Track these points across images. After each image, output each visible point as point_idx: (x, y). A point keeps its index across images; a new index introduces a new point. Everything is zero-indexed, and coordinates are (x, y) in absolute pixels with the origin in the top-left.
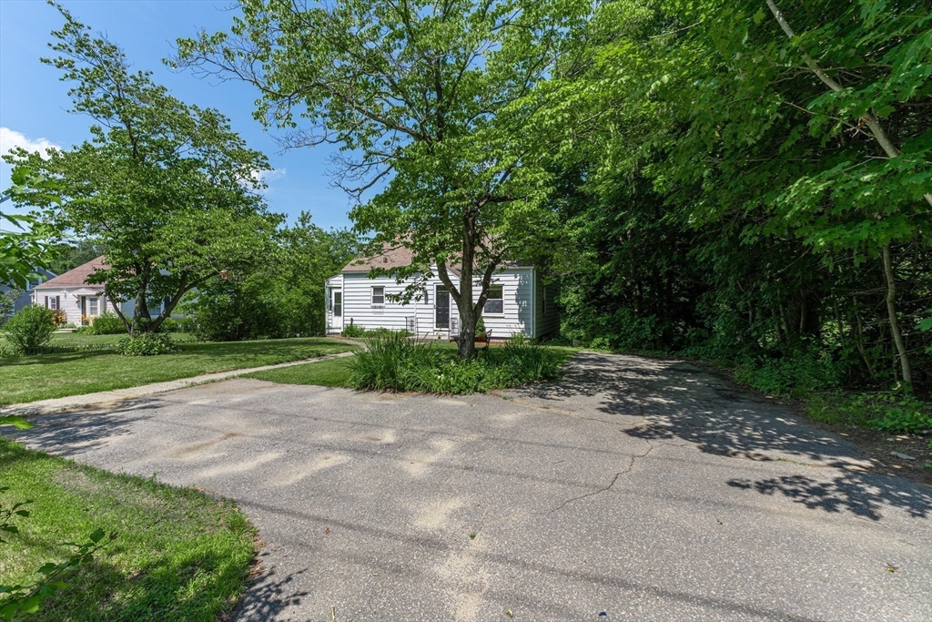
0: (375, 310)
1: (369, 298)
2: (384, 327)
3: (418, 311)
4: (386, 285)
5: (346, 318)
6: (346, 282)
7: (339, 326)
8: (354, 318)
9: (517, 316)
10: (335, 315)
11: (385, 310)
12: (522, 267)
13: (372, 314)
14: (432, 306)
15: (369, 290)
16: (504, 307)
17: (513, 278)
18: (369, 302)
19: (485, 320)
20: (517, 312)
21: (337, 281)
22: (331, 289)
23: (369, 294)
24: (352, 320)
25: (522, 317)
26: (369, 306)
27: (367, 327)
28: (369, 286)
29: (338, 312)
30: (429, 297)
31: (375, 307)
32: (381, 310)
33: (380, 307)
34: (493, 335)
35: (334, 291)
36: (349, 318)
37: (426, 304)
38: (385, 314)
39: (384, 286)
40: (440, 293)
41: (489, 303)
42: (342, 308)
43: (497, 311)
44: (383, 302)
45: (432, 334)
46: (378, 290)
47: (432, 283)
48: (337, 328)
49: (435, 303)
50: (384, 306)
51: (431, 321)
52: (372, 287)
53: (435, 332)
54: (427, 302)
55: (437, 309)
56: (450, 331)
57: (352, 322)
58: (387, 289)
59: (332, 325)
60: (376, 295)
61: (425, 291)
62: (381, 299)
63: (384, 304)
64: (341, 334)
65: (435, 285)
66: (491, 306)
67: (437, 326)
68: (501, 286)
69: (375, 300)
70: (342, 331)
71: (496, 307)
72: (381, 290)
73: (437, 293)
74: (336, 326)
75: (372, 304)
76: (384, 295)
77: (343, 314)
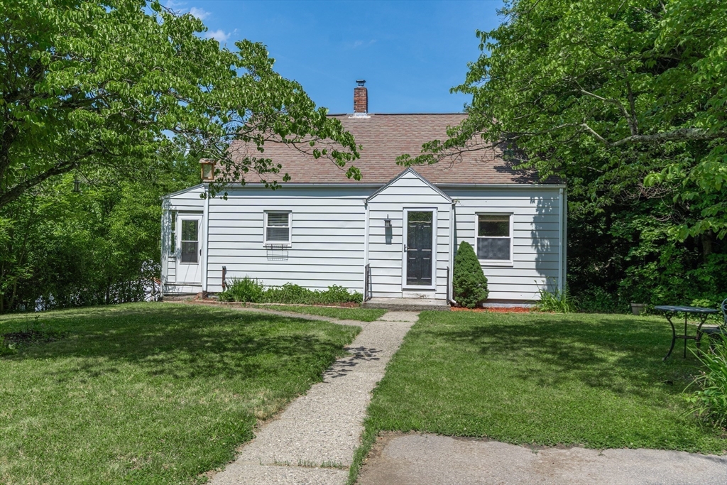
0: (270, 253)
1: (260, 231)
2: (294, 283)
3: (373, 255)
4: (294, 209)
5: (211, 267)
6: (213, 202)
7: (198, 280)
8: (228, 267)
9: (533, 265)
10: (183, 261)
11: (291, 253)
12: (545, 186)
13: (265, 260)
14: (400, 248)
15: (260, 216)
16: (512, 249)
17: (528, 203)
18: (259, 238)
19: (486, 272)
20: (534, 257)
21: (186, 200)
22: (174, 213)
23: (260, 224)
24: (224, 270)
25: (543, 266)
26: (261, 246)
27: (266, 283)
28: (261, 209)
29: (190, 255)
30: (394, 231)
31: (272, 248)
32: (285, 253)
33: (282, 248)
34: (491, 296)
35: (180, 218)
36: (220, 267)
37: (389, 243)
38: (290, 261)
39: (291, 211)
40: (413, 224)
41: (486, 243)
42: (200, 248)
43: (500, 256)
44: (288, 240)
45: (400, 295)
46: (277, 217)
47: (400, 207)
48: (192, 285)
49: (405, 242)
50: (289, 246)
51: (398, 272)
52: (265, 211)
53: (404, 292)
54: (389, 240)
55: (408, 252)
56: (434, 290)
57: (224, 274)
58: (296, 217)
59: (176, 280)
60: (273, 227)
61: (388, 221)
62: (284, 234)
63: (290, 242)
64: (201, 296)
65: (406, 211)
66: (490, 249)
67: (409, 282)
68: (507, 216)
69: (272, 234)
70: (205, 290)
71: (500, 250)
72: (283, 218)
73: (409, 224)
74: (189, 280)
75: (265, 242)
76: (289, 226)
77: (202, 258)
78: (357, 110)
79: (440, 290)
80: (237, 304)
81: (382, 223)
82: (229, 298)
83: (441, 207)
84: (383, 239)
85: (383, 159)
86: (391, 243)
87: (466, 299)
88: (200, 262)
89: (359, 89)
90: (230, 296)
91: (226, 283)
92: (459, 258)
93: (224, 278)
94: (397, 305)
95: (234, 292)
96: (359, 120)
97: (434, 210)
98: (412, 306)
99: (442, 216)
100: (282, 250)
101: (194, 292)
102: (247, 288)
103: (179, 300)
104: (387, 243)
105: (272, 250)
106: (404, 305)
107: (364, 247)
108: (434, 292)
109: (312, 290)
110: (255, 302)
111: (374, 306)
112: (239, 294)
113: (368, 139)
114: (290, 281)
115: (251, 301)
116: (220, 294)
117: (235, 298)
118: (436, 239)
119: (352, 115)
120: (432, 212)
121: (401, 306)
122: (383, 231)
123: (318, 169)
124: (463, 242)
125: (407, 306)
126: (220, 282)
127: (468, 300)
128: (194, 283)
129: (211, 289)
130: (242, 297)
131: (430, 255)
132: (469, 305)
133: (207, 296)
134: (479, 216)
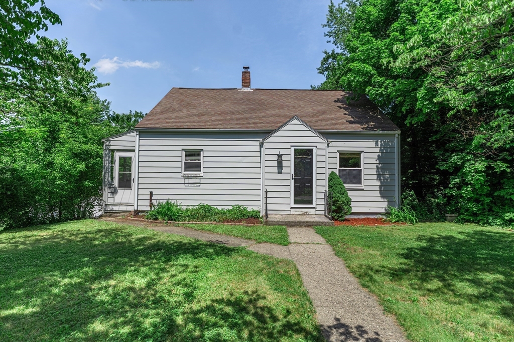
0: (187, 180)
1: (179, 164)
2: (205, 203)
3: (267, 182)
4: (205, 148)
5: (140, 192)
6: (142, 142)
7: (131, 201)
8: (154, 192)
10: (121, 187)
11: (202, 181)
12: (386, 132)
13: (183, 186)
14: (288, 176)
15: (179, 154)
16: (363, 177)
17: (373, 144)
18: (179, 170)
20: (378, 183)
21: (122, 142)
22: (113, 151)
23: (179, 159)
24: (151, 194)
25: (384, 194)
26: (179, 176)
28: (180, 148)
29: (126, 182)
30: (284, 164)
31: (188, 177)
32: (198, 181)
33: (196, 177)
35: (117, 156)
36: (148, 192)
37: (280, 173)
38: (202, 186)
39: (203, 150)
40: (298, 158)
41: (344, 173)
42: (132, 178)
43: (354, 182)
44: (200, 171)
45: (288, 212)
46: (193, 154)
47: (288, 146)
48: (127, 205)
49: (293, 172)
50: (201, 175)
51: (287, 195)
52: (183, 149)
53: (292, 210)
54: (280, 170)
55: (295, 179)
56: (314, 208)
57: (151, 197)
58: (206, 154)
59: (114, 201)
60: (189, 161)
61: (280, 156)
62: (197, 167)
63: (202, 172)
64: (133, 213)
65: (293, 149)
66: (348, 177)
67: (296, 202)
68: (359, 154)
69: (188, 167)
70: (136, 209)
71: (355, 177)
72: (196, 155)
73: (295, 158)
74: (124, 201)
75: (183, 172)
76: (201, 161)
77: (134, 185)
78: (244, 86)
79: (319, 208)
80: (161, 222)
81: (276, 158)
82: (154, 217)
83: (319, 146)
84: (276, 170)
85: (268, 114)
86: (281, 173)
87: (338, 215)
88: (133, 188)
89: (245, 72)
90: (155, 216)
91: (152, 204)
92: (331, 183)
93: (151, 200)
94: (292, 222)
95: (158, 213)
96: (246, 92)
97: (314, 148)
98: (304, 222)
99: (320, 152)
100: (196, 178)
101: (128, 210)
102: (169, 209)
103: (116, 217)
104: (279, 173)
105: (188, 178)
106: (298, 222)
107: (261, 176)
108: (314, 210)
109: (220, 208)
110: (175, 220)
111: (274, 223)
112: (162, 215)
113: (254, 102)
114: (203, 202)
115: (172, 220)
116: (147, 212)
117: (159, 217)
118: (316, 170)
119: (241, 89)
120: (312, 149)
121: (295, 222)
122: (276, 164)
123: (222, 120)
124: (333, 172)
125: (300, 222)
126: (148, 203)
127: (340, 215)
128: (128, 203)
129: (140, 208)
130: (165, 216)
131: (311, 181)
132: (340, 219)
133: (138, 214)
134: (340, 154)
